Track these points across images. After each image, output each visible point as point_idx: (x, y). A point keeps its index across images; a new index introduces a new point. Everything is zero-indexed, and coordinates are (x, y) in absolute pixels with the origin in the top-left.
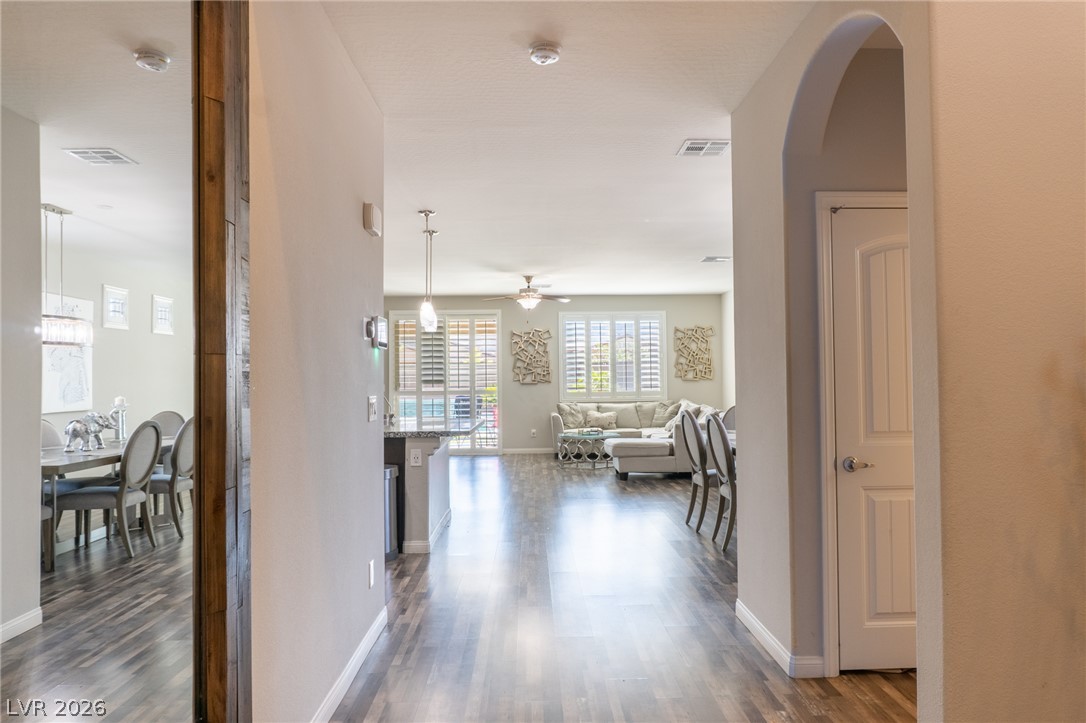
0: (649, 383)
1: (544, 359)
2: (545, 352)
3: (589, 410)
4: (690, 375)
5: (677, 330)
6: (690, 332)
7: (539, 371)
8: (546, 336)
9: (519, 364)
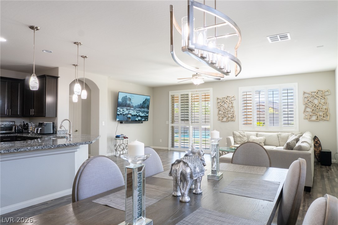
0: (287, 122)
1: (232, 110)
2: (232, 107)
3: (251, 135)
4: (314, 118)
5: (304, 93)
6: (313, 94)
7: (230, 115)
8: (233, 99)
9: (220, 112)
